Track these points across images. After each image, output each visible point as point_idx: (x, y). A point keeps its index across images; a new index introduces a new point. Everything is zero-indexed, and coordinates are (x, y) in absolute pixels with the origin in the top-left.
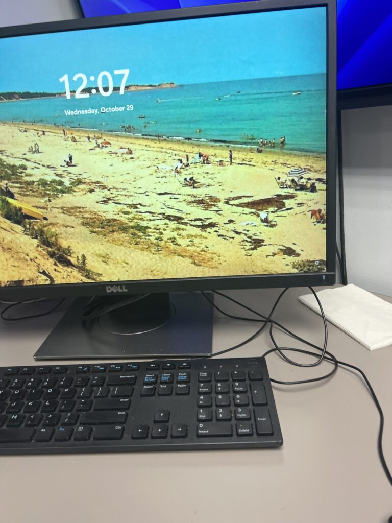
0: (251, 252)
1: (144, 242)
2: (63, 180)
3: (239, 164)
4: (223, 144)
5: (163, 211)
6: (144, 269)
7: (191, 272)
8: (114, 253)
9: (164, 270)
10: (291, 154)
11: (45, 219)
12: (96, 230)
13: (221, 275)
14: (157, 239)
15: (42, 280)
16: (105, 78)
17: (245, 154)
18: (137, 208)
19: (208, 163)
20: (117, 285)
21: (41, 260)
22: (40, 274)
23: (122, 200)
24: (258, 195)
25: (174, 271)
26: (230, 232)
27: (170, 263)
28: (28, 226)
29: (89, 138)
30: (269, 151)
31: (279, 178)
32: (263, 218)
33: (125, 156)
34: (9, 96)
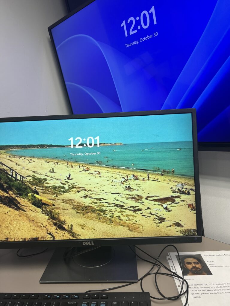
0: (159, 224)
1: (103, 218)
2: (65, 186)
3: (152, 180)
4: (145, 171)
5: (114, 202)
6: (103, 233)
7: (128, 234)
8: (88, 224)
9: (113, 233)
10: (177, 176)
11: (54, 205)
12: (80, 211)
13: (144, 236)
14: (110, 216)
15: (49, 238)
16: (90, 140)
17: (155, 176)
18: (101, 200)
19: (137, 180)
20: (88, 241)
21: (49, 227)
22: (48, 234)
23: (94, 196)
24: (162, 195)
25: (119, 234)
26: (148, 214)
27: (117, 230)
28: (44, 209)
29: (80, 166)
30: (167, 175)
31: (172, 188)
32: (165, 207)
33: (96, 175)
34: (42, 146)
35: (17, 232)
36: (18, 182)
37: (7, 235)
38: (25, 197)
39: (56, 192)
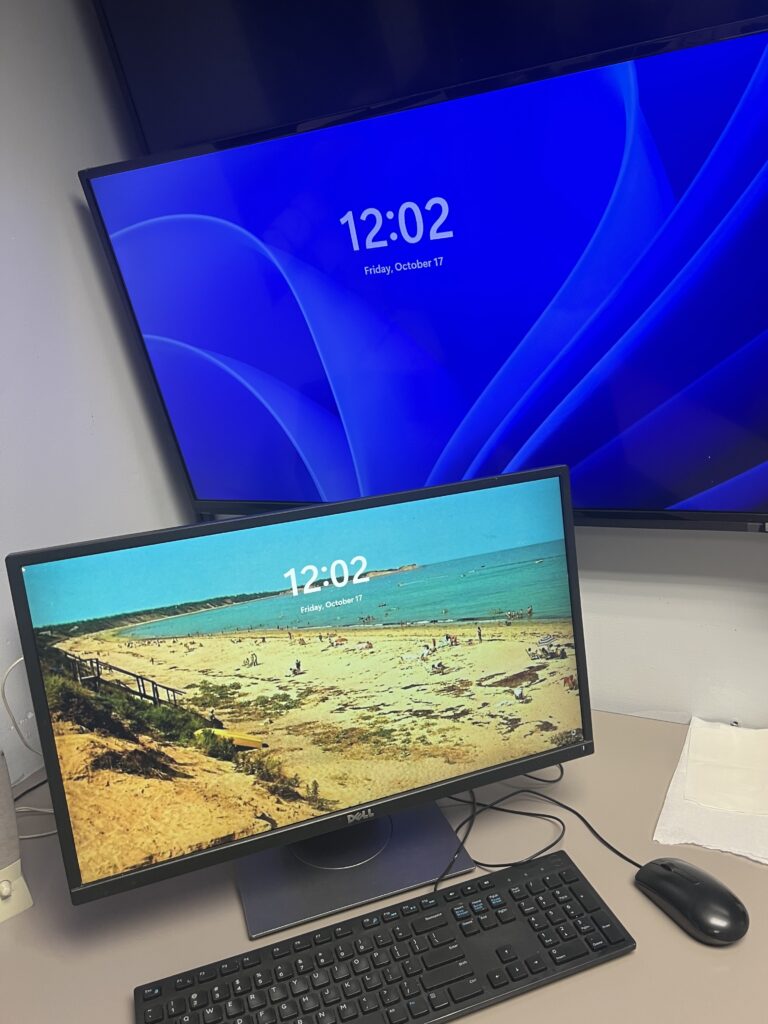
0: (508, 735)
1: (388, 749)
2: (288, 693)
3: (489, 641)
4: (471, 622)
5: (409, 707)
6: (390, 782)
7: (445, 772)
8: (353, 771)
9: (413, 778)
10: (538, 622)
11: (265, 746)
12: (331, 746)
13: (479, 769)
14: (403, 742)
15: (261, 826)
16: (339, 567)
17: (494, 629)
18: (379, 709)
19: (457, 645)
20: (361, 811)
21: (259, 802)
22: (257, 820)
23: (362, 703)
26: (485, 718)
27: (421, 768)
28: (241, 760)
29: (321, 637)
30: (517, 623)
31: (530, 650)
33: (364, 651)
34: (219, 602)
35: (176, 835)
36: (163, 705)
37: (149, 848)
38: (187, 742)
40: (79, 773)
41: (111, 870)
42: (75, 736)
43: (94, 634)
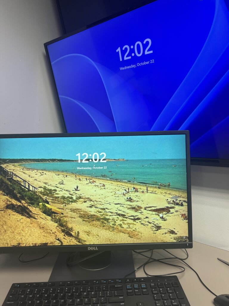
0: (155, 232)
1: (107, 226)
2: (73, 196)
3: (150, 193)
4: (144, 184)
5: (116, 212)
6: (106, 239)
7: (128, 240)
8: (93, 231)
9: (115, 239)
10: (172, 190)
11: (62, 214)
12: (86, 219)
13: (142, 242)
14: (113, 224)
15: (57, 243)
16: (96, 155)
17: (153, 189)
18: (105, 210)
19: (137, 192)
20: (93, 247)
21: (58, 233)
22: (56, 240)
23: (99, 206)
24: (159, 206)
25: (120, 240)
26: (146, 223)
27: (118, 236)
28: (53, 217)
29: (86, 179)
30: (163, 188)
31: (167, 200)
32: (161, 217)
33: (101, 187)
34: (53, 160)
35: (29, 238)
36: (31, 192)
37: (19, 240)
38: (37, 206)
39: (65, 202)
40: (2, 209)
41: (6, 245)
42: (2, 196)
43: (13, 164)
